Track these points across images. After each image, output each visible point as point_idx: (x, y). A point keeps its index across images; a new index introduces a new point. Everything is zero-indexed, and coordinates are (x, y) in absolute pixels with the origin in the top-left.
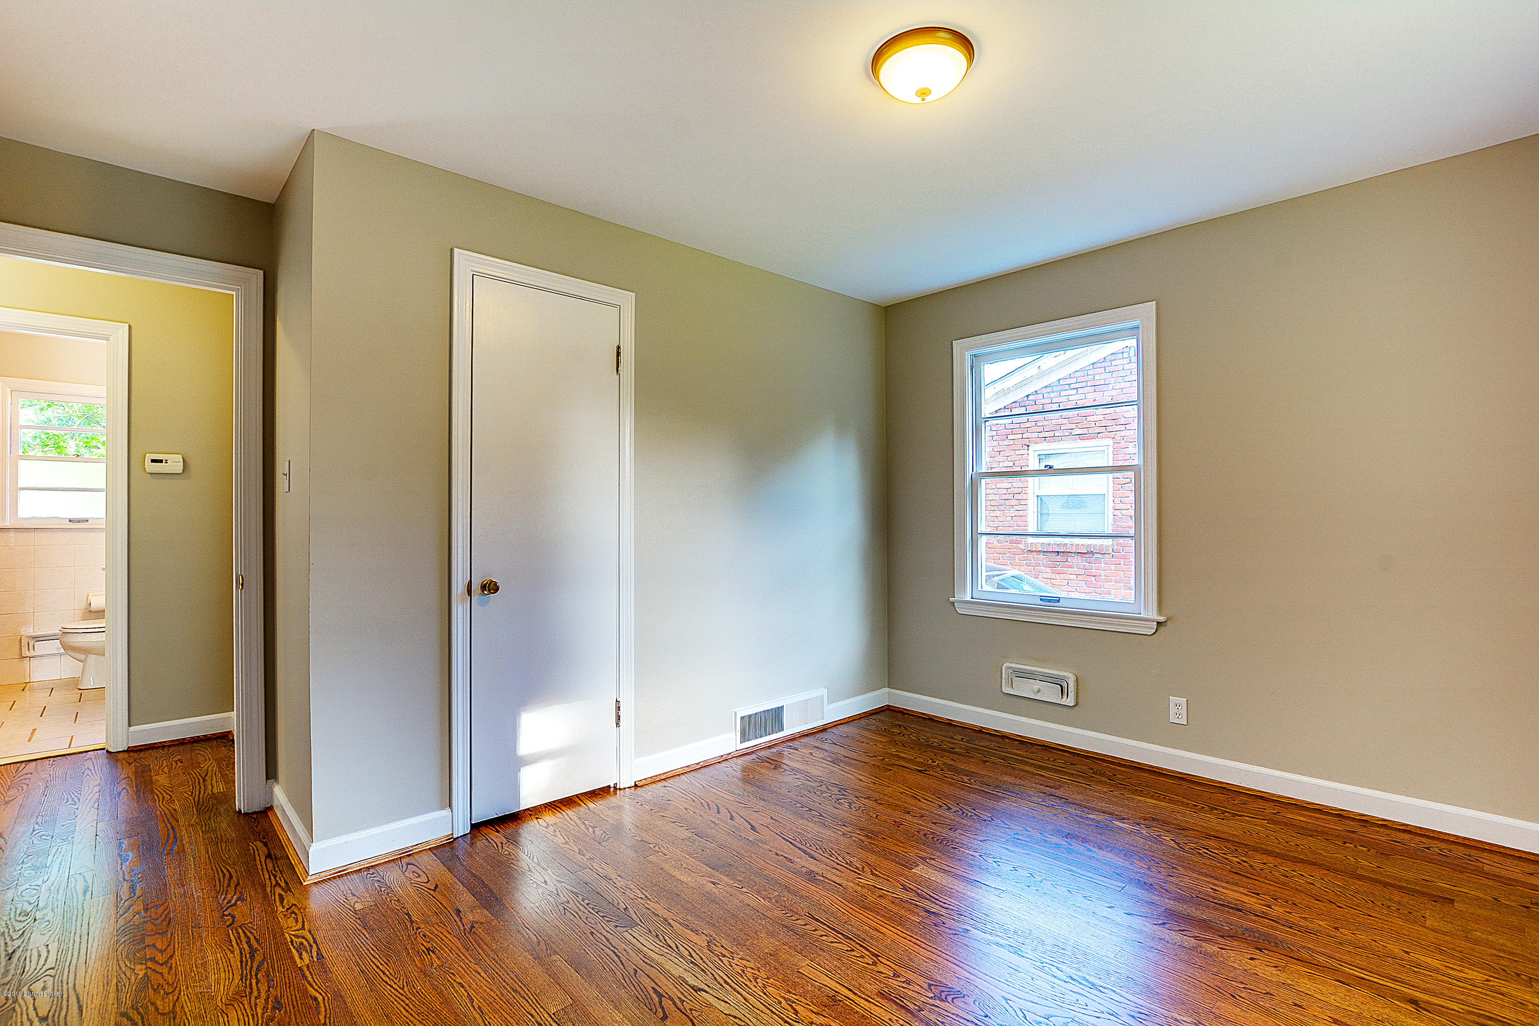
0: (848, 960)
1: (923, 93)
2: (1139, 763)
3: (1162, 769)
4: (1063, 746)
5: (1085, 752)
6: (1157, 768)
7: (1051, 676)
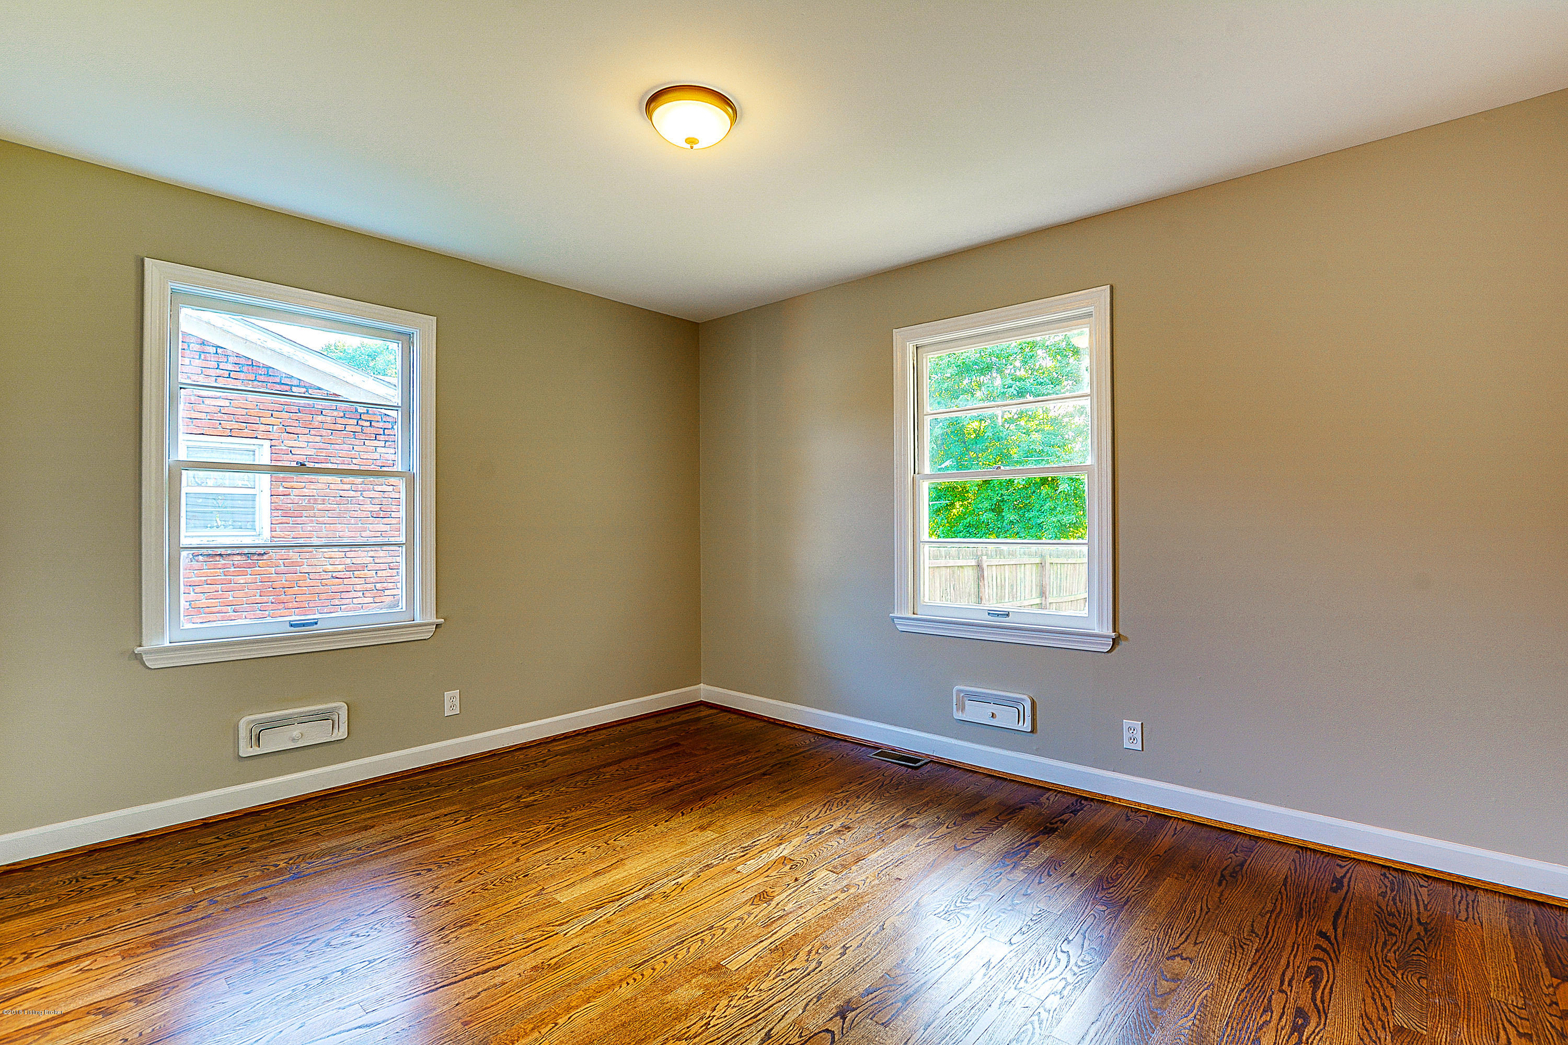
0: (720, 941)
1: (691, 141)
2: (419, 768)
3: (442, 763)
4: (334, 788)
5: (362, 783)
6: (438, 764)
7: (312, 713)
